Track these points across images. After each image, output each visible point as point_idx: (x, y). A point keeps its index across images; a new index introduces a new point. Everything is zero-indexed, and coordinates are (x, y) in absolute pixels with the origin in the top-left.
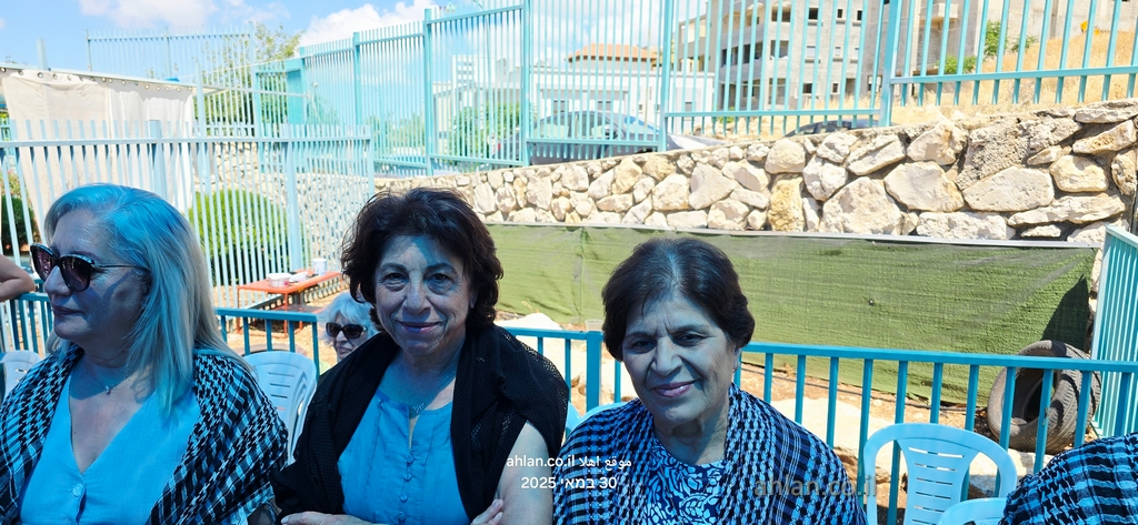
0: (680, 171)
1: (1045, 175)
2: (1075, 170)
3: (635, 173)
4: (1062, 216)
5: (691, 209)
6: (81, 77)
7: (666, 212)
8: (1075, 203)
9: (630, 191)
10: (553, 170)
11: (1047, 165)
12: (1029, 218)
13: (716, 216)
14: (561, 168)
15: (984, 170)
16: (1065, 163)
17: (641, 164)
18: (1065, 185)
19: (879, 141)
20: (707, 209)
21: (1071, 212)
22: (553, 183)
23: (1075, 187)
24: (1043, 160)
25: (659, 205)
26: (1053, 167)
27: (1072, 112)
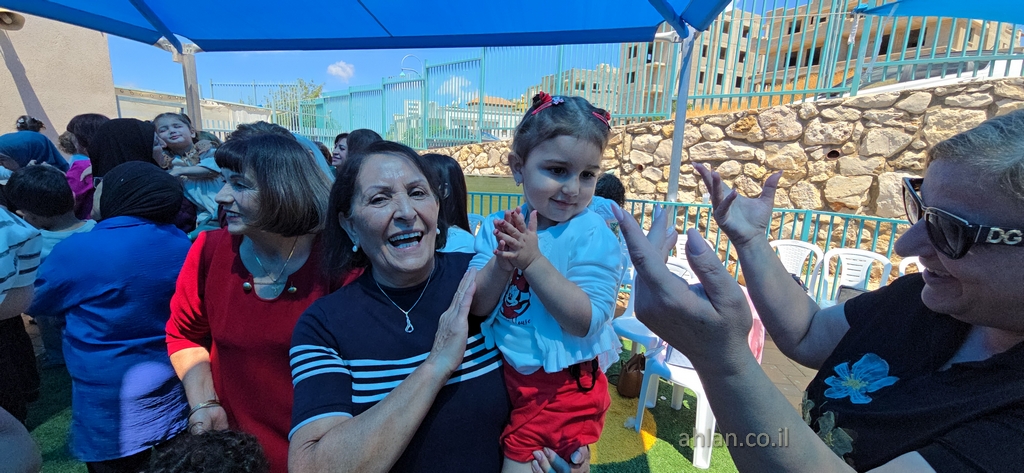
0: (485, 151)
3: (468, 152)
5: (488, 167)
6: (218, 103)
7: (479, 168)
9: (466, 160)
13: (498, 169)
17: (470, 148)
20: (494, 167)
25: (477, 165)
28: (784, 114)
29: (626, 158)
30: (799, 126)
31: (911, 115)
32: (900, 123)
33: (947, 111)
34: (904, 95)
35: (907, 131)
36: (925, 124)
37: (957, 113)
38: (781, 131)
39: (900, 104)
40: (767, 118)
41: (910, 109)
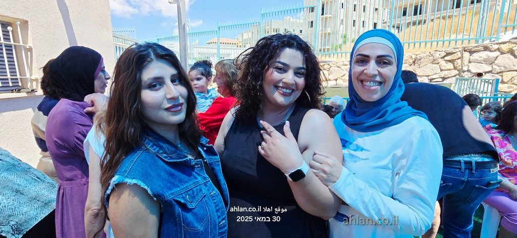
1: (437, 66)
2: (446, 64)
4: (442, 76)
8: (446, 72)
11: (438, 63)
12: (434, 77)
15: (421, 66)
16: (443, 63)
18: (443, 68)
21: (445, 75)
23: (446, 68)
24: (437, 62)
26: (440, 64)
27: (444, 50)
29: (465, 68)
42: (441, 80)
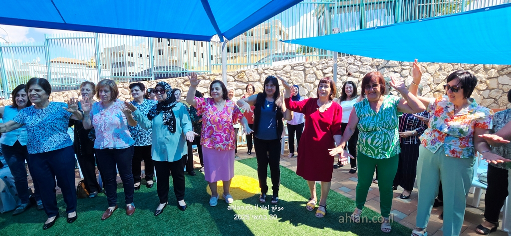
10: (63, 93)
14: (67, 92)
19: (152, 83)
22: (64, 97)
28: (254, 72)
30: (258, 76)
31: (287, 72)
32: (284, 75)
33: (295, 71)
34: (285, 66)
35: (287, 77)
36: (290, 75)
37: (297, 72)
38: (253, 78)
39: (284, 69)
40: (248, 73)
41: (287, 71)
42: (184, 98)
